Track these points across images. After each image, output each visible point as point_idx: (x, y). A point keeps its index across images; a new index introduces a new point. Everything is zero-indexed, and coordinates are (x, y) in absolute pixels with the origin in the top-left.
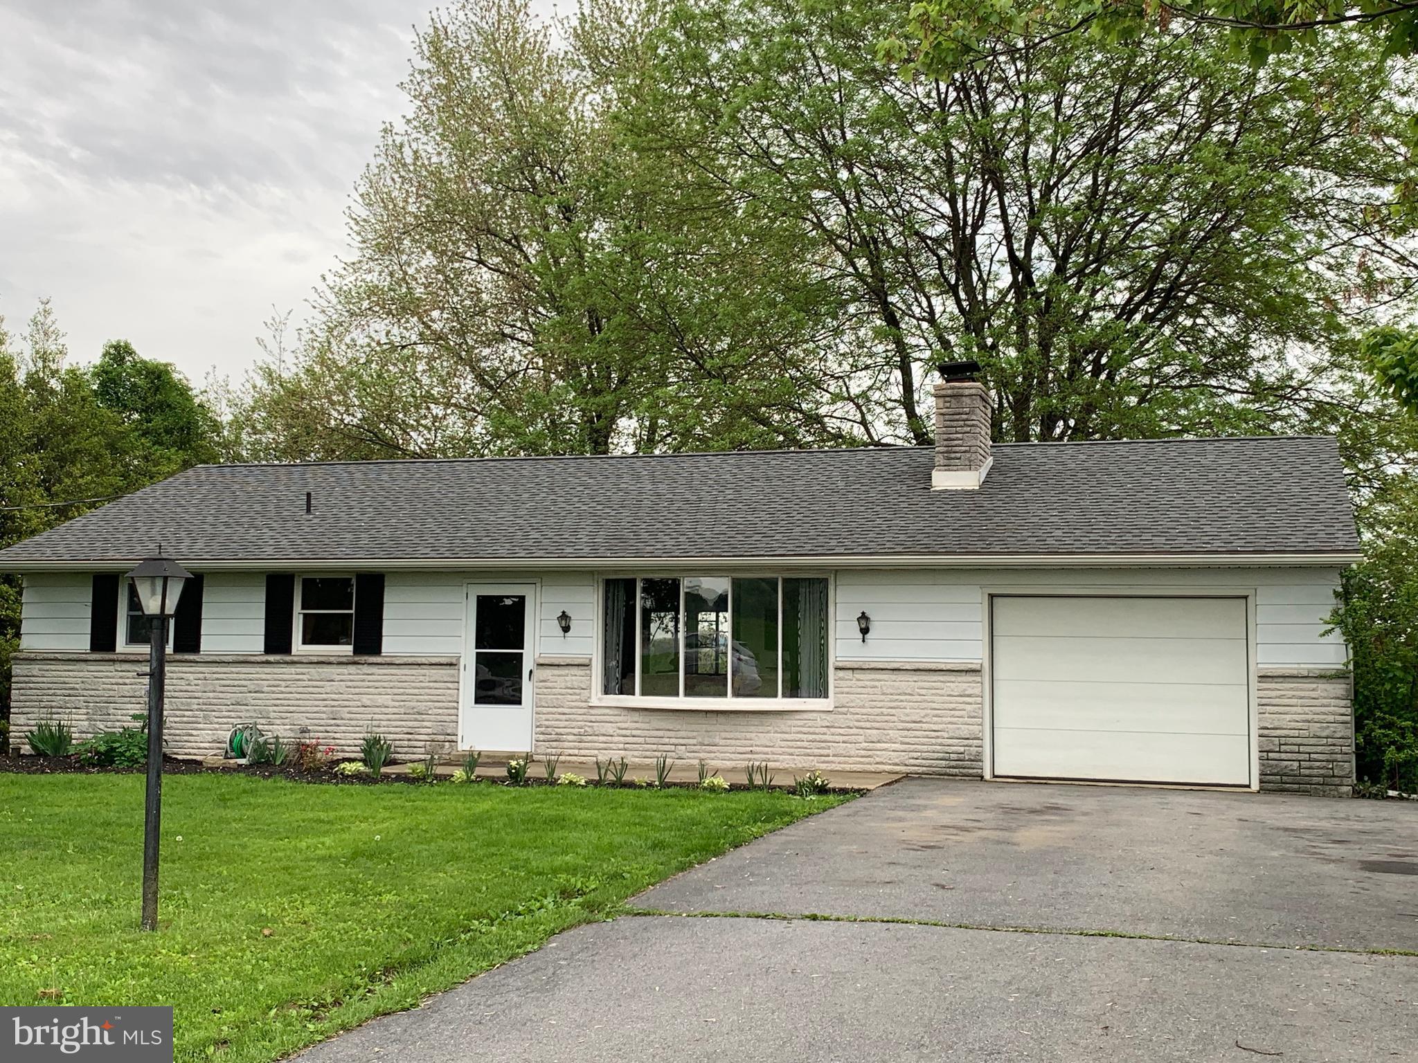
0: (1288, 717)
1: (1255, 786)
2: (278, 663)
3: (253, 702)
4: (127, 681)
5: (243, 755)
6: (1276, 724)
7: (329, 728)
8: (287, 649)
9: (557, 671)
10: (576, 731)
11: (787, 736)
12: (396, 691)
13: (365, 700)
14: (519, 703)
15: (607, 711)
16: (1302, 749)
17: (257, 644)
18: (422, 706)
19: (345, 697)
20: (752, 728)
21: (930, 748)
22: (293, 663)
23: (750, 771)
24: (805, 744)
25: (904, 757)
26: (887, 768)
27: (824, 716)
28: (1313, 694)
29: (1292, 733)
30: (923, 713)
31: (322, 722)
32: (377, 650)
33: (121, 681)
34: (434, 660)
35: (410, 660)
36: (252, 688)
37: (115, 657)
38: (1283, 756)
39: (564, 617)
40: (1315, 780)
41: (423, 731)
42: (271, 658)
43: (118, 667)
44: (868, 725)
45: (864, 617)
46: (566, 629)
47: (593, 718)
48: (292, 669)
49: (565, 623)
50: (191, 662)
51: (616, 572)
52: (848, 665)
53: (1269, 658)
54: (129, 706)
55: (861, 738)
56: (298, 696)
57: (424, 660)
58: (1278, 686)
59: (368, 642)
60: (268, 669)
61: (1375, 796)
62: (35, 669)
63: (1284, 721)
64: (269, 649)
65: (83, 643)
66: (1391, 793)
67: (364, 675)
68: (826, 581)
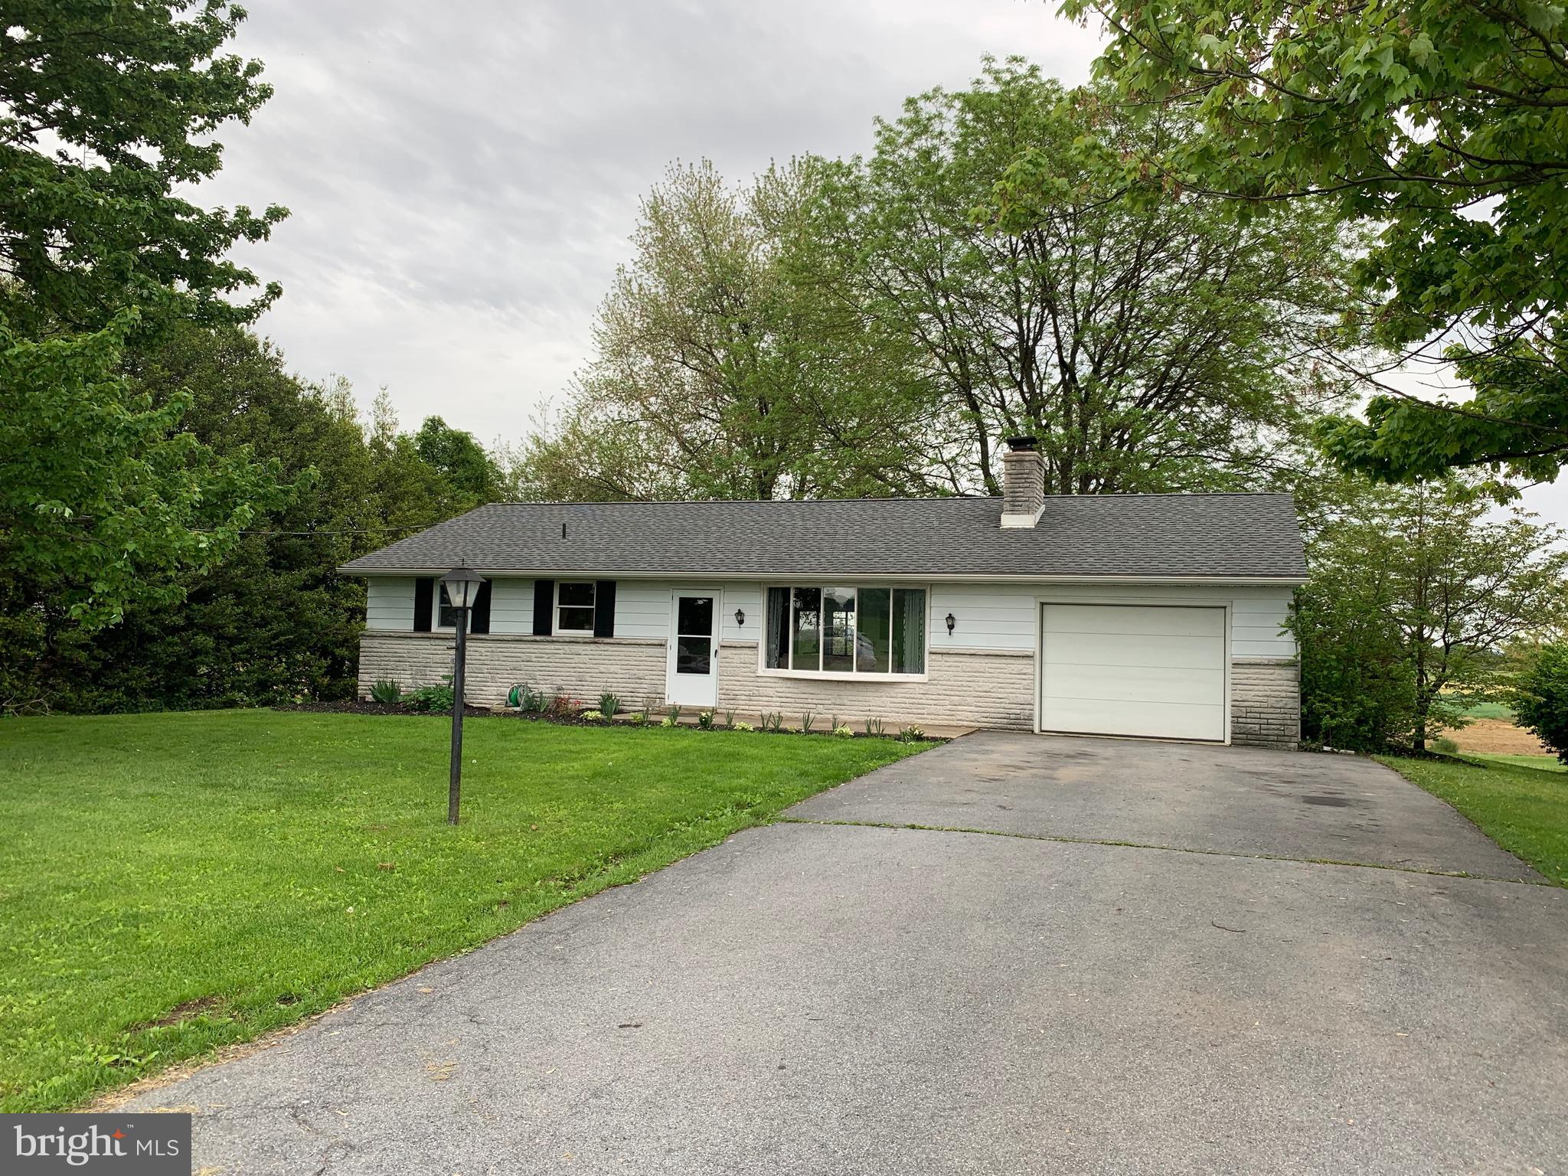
0: (1253, 693)
1: (1228, 742)
2: (542, 641)
3: (525, 668)
4: (440, 652)
5: (518, 705)
6: (1244, 698)
7: (577, 688)
8: (548, 632)
9: (734, 651)
10: (747, 693)
11: (894, 700)
12: (623, 663)
13: (602, 668)
14: (708, 672)
15: (769, 680)
16: (1262, 716)
17: (528, 628)
18: (641, 674)
19: (588, 666)
20: (871, 694)
21: (996, 710)
22: (553, 642)
23: (868, 724)
24: (907, 706)
25: (977, 716)
26: (965, 723)
27: (921, 686)
28: (1271, 677)
29: (1255, 704)
30: (991, 685)
31: (572, 683)
32: (610, 634)
33: (435, 652)
34: (649, 642)
35: (633, 642)
36: (524, 658)
37: (430, 635)
38: (1249, 720)
39: (740, 613)
40: (1272, 738)
41: (641, 690)
42: (538, 638)
43: (433, 642)
44: (952, 693)
45: (950, 617)
46: (741, 622)
47: (759, 684)
48: (552, 646)
49: (740, 618)
50: (483, 639)
51: (776, 582)
52: (939, 651)
53: (1239, 651)
54: (441, 669)
55: (947, 702)
56: (556, 665)
57: (643, 642)
58: (1246, 671)
59: (604, 628)
60: (535, 646)
61: (1314, 751)
62: (376, 643)
63: (1250, 695)
64: (536, 632)
65: (409, 625)
66: (1326, 748)
67: (601, 651)
68: (924, 591)
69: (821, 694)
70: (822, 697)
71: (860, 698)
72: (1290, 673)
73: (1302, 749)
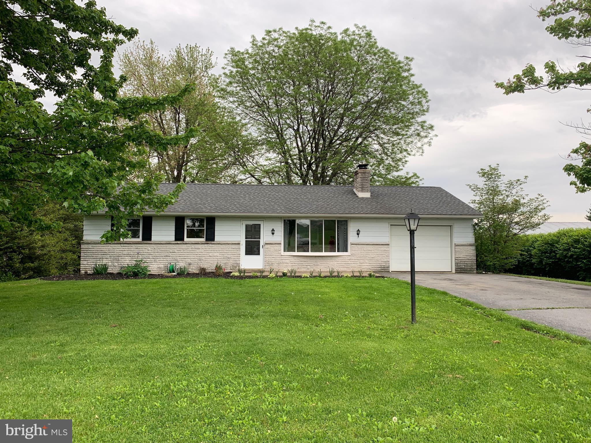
1: (454, 272)
2: (181, 244)
3: (172, 256)
4: (126, 250)
5: (174, 272)
6: (460, 257)
7: (198, 263)
8: (183, 239)
9: (271, 245)
10: (277, 262)
11: (338, 262)
12: (221, 252)
13: (211, 254)
14: (259, 254)
15: (286, 256)
16: (465, 262)
17: (173, 238)
18: (229, 256)
19: (204, 254)
20: (328, 260)
21: (377, 265)
24: (343, 264)
25: (370, 267)
26: (365, 270)
27: (348, 257)
28: (468, 249)
29: (464, 259)
30: (375, 255)
31: (196, 261)
33: (123, 250)
34: (235, 243)
35: (226, 243)
36: (171, 251)
37: (120, 242)
38: (461, 264)
39: (273, 230)
40: (468, 270)
41: (229, 263)
42: (176, 242)
43: (122, 245)
44: (360, 259)
45: (358, 230)
46: (273, 234)
47: (282, 259)
48: (185, 246)
49: (273, 232)
50: (148, 243)
51: (288, 218)
52: (355, 243)
53: (457, 240)
54: (126, 258)
55: (358, 262)
56: (187, 254)
57: (230, 243)
58: (460, 247)
59: (211, 238)
60: (177, 246)
61: (480, 273)
62: (90, 246)
63: (461, 256)
64: (176, 239)
66: (483, 272)
67: (209, 247)
68: (347, 221)
69: (309, 261)
72: (474, 248)
73: (477, 273)
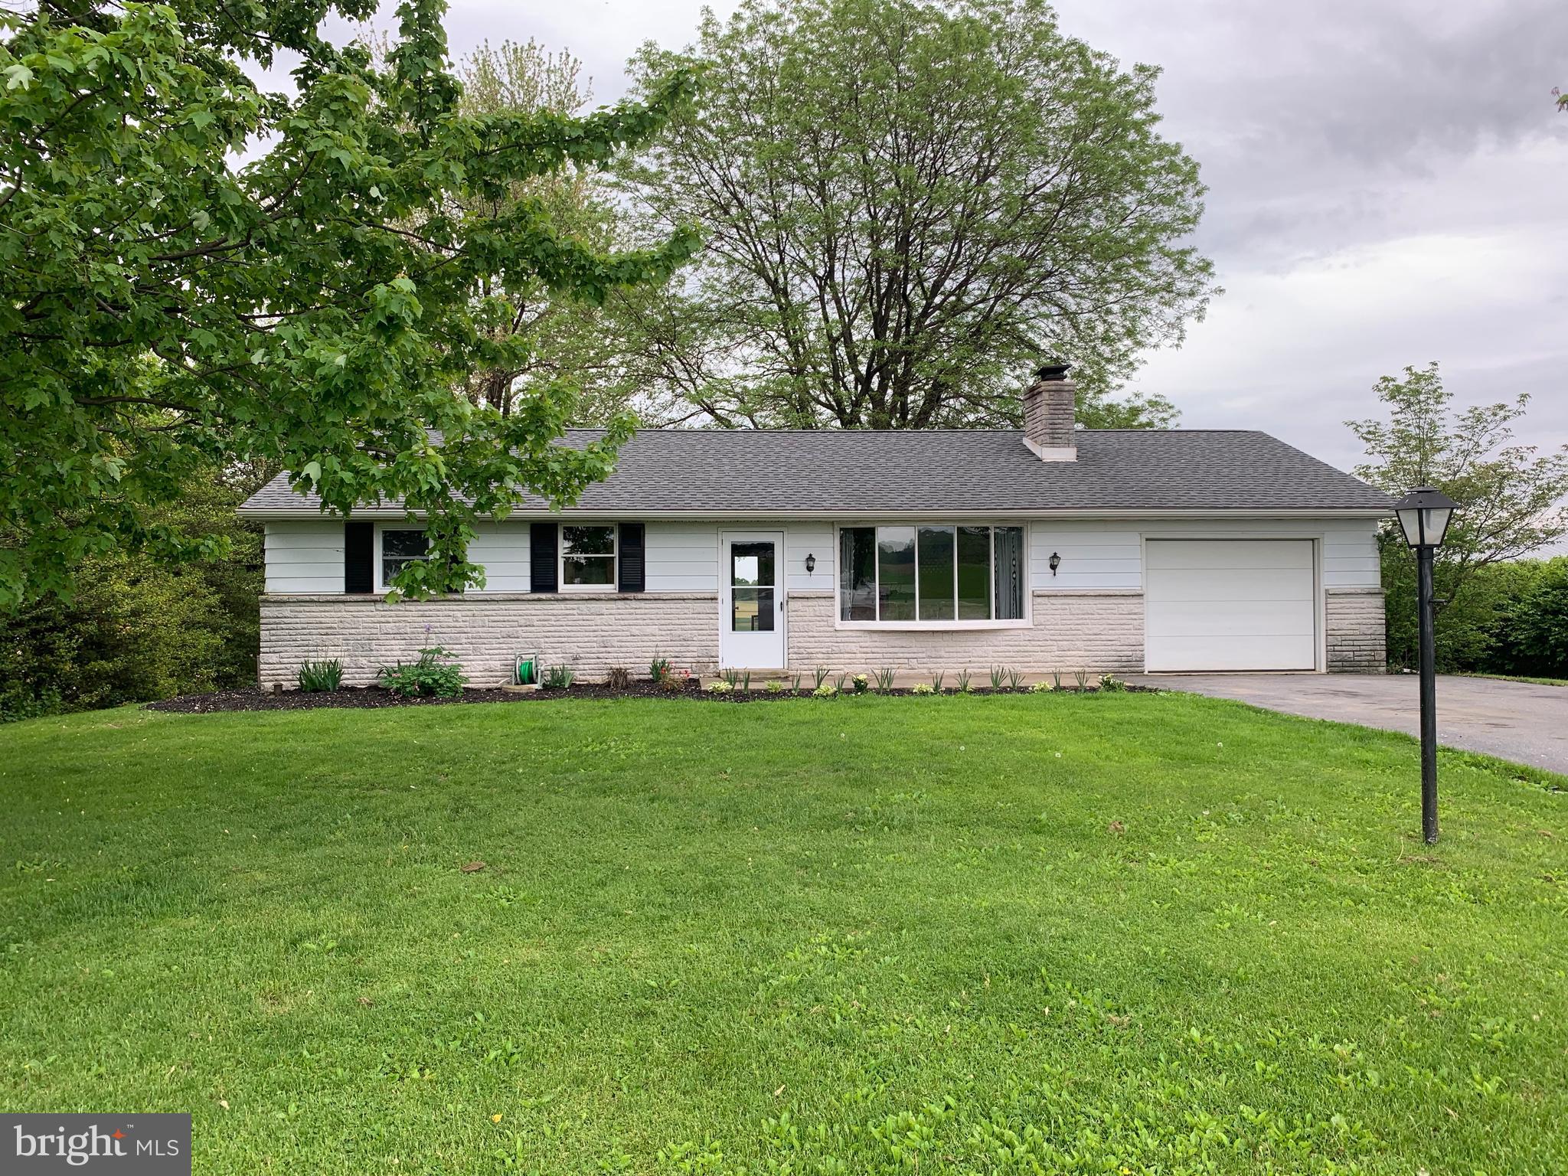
0: (1347, 622)
1: (1324, 670)
3: (524, 635)
4: (390, 619)
5: (532, 681)
6: (1340, 627)
7: (600, 655)
8: (553, 588)
9: (805, 603)
10: (824, 650)
11: (999, 649)
12: (663, 622)
13: (634, 630)
15: (850, 634)
16: (1356, 643)
17: (527, 585)
18: (687, 634)
19: (615, 628)
20: (970, 644)
21: (1108, 653)
24: (1012, 654)
25: (1088, 661)
27: (1026, 632)
28: (1362, 605)
29: (1351, 632)
30: (1102, 627)
31: (594, 650)
32: (640, 589)
33: (383, 619)
34: (698, 596)
35: (677, 596)
36: (522, 622)
37: (374, 598)
38: (1344, 648)
39: (810, 558)
40: (1364, 663)
41: (688, 654)
42: (538, 596)
43: (379, 606)
44: (1060, 638)
46: (810, 569)
47: (839, 640)
48: (562, 605)
49: (810, 564)
50: (455, 601)
51: (855, 522)
52: (1046, 593)
53: (1332, 581)
54: (393, 642)
55: (1055, 648)
56: (569, 628)
57: (690, 596)
58: (1341, 600)
59: (633, 583)
60: (538, 606)
61: (1397, 673)
62: (286, 611)
63: (1345, 624)
64: (535, 588)
65: (337, 585)
66: (1405, 670)
67: (631, 609)
68: (1019, 530)
69: (914, 645)
70: (915, 650)
71: (959, 649)
72: (1379, 601)
73: (1389, 672)
